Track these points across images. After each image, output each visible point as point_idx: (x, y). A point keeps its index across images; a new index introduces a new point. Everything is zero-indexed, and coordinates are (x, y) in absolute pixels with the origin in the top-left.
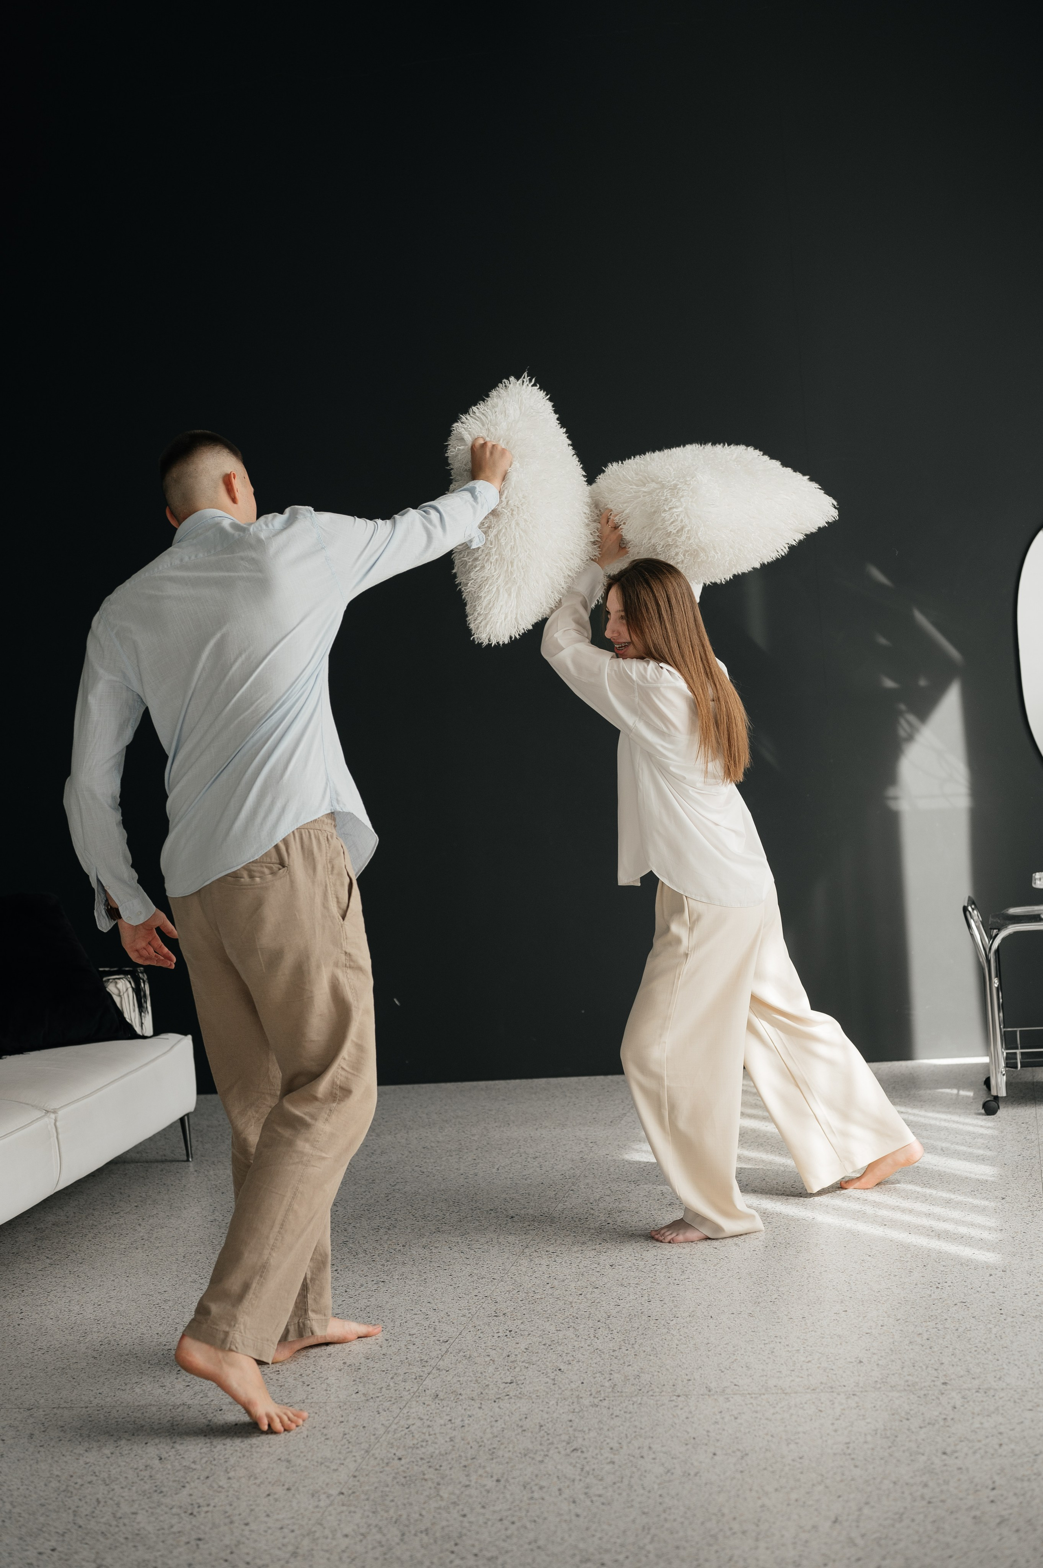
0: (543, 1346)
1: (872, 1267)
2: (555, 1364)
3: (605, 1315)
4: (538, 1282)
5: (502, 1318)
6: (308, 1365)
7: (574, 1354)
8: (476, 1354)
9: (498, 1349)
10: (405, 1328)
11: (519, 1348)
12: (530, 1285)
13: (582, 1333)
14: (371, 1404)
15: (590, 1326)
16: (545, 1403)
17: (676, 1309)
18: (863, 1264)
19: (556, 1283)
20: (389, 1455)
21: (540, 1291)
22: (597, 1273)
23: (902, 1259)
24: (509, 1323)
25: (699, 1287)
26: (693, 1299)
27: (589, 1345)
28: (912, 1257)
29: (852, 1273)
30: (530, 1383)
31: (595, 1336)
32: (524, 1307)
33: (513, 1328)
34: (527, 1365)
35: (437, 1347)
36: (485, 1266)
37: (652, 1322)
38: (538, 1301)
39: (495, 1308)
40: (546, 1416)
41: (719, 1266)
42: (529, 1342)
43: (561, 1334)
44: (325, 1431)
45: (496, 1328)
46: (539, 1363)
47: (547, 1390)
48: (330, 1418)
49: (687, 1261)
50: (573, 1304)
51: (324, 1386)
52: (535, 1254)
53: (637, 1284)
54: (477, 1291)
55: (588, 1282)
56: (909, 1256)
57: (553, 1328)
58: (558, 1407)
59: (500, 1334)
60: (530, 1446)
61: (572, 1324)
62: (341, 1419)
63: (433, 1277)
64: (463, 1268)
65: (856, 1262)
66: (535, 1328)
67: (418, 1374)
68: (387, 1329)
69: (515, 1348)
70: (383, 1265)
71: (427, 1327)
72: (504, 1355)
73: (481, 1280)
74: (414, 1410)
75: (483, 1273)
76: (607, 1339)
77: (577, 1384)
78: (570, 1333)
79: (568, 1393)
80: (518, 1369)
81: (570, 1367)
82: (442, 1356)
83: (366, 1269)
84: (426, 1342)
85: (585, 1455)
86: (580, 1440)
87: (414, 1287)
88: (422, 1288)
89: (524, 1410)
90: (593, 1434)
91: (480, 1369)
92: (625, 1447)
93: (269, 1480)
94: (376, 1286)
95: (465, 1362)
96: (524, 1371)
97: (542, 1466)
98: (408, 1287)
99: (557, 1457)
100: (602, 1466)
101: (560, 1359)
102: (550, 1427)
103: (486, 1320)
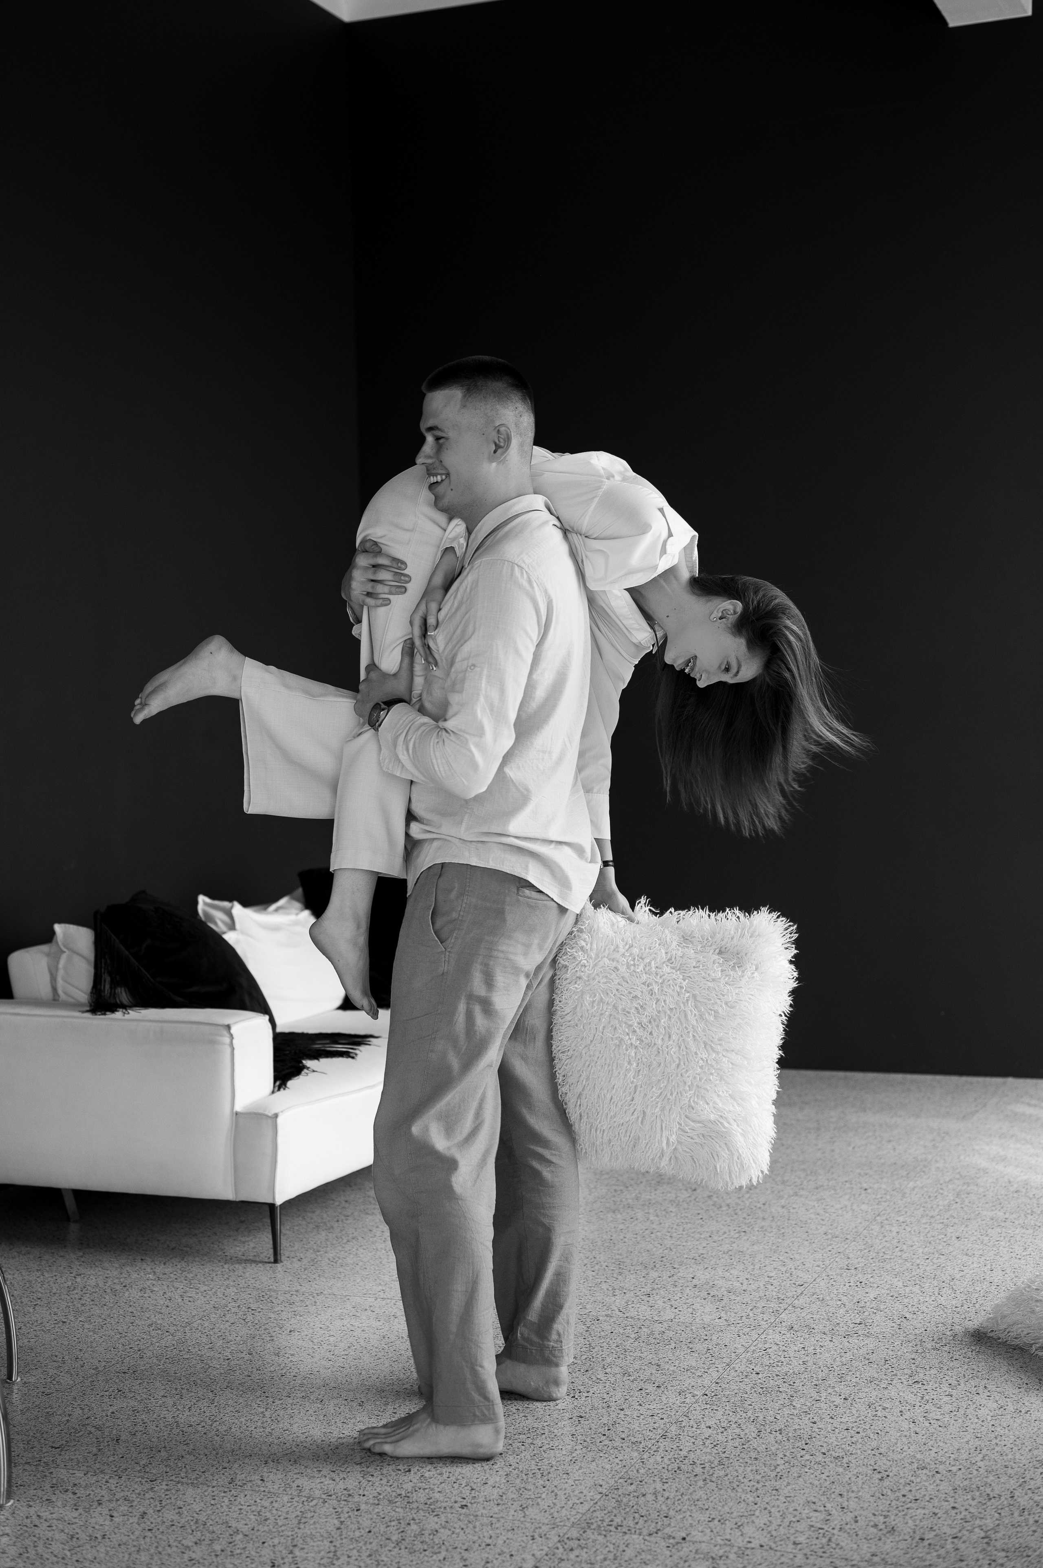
0: (890, 1298)
2: (901, 1313)
5: (853, 1271)
6: (676, 1292)
8: (828, 1298)
11: (868, 1296)
12: (880, 1247)
14: (732, 1328)
15: (935, 1285)
16: (890, 1343)
20: (748, 1370)
21: (890, 1252)
24: (860, 1275)
30: (877, 1325)
33: (863, 1280)
34: (875, 1311)
35: (793, 1289)
38: (887, 1261)
39: (847, 1263)
40: (892, 1353)
43: (908, 1290)
44: (691, 1345)
46: (886, 1310)
47: (893, 1332)
48: (695, 1336)
50: (920, 1266)
51: (690, 1310)
52: (886, 1222)
58: (903, 1347)
60: (876, 1375)
61: (918, 1282)
62: (705, 1338)
69: (864, 1297)
72: (854, 1301)
74: (769, 1337)
77: (921, 1331)
79: (912, 1337)
80: (866, 1314)
81: (915, 1316)
82: (798, 1296)
83: (728, 1220)
84: (783, 1284)
85: (925, 1387)
86: (921, 1375)
87: (772, 1238)
88: (780, 1240)
89: (871, 1346)
90: (934, 1371)
91: (832, 1310)
92: (962, 1384)
93: (641, 1378)
94: (737, 1235)
95: (818, 1303)
96: (873, 1316)
97: (886, 1392)
98: (767, 1238)
99: (899, 1386)
100: (941, 1397)
101: (906, 1309)
102: (895, 1362)
103: (838, 1271)
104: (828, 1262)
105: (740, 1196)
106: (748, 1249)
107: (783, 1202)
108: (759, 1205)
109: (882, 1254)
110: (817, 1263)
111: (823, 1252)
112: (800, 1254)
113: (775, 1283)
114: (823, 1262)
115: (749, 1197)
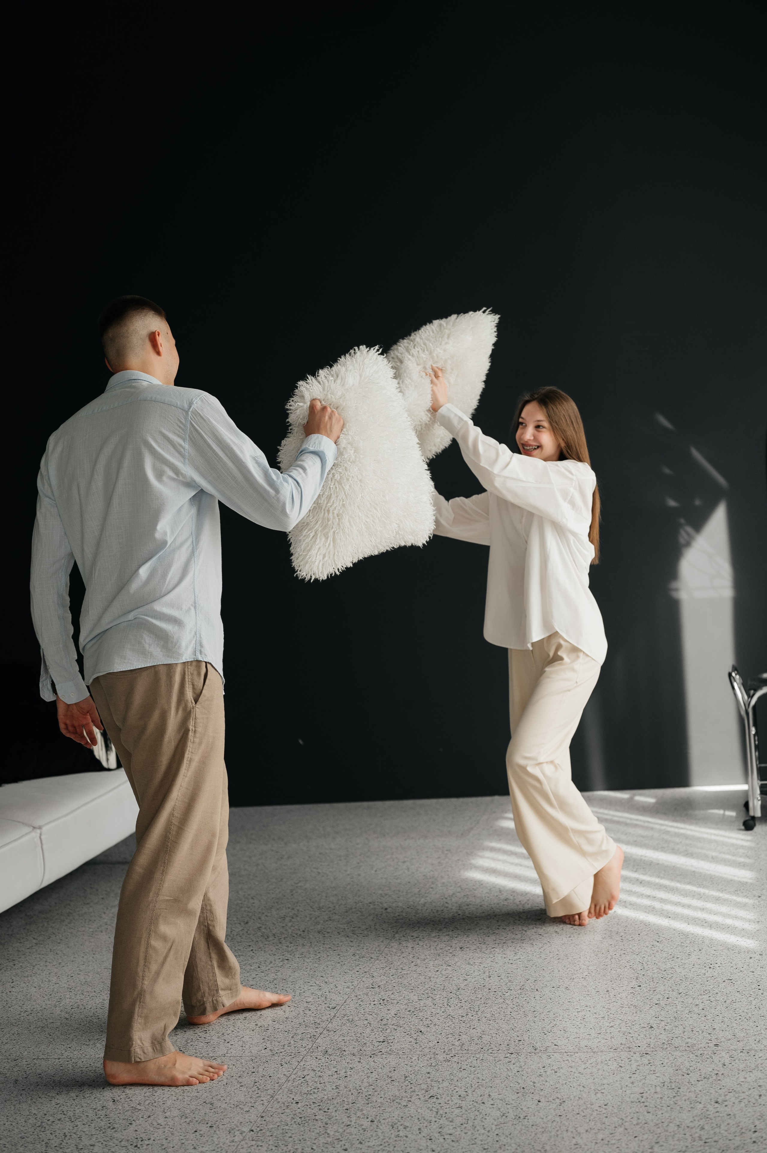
0: (408, 1013)
1: (659, 951)
2: (417, 1027)
3: (455, 988)
4: (405, 961)
5: (377, 989)
6: (229, 1026)
7: (432, 1018)
8: (357, 1018)
9: (374, 1014)
11: (390, 1013)
13: (438, 1002)
14: (276, 1058)
15: (445, 996)
16: (409, 1058)
17: (510, 984)
18: (653, 949)
19: (419, 961)
20: (289, 1100)
22: (450, 954)
23: (683, 944)
24: (382, 993)
25: (527, 966)
26: (523, 975)
27: (443, 1012)
28: (690, 943)
29: (644, 955)
30: (398, 1042)
31: (448, 1005)
32: (394, 981)
33: (385, 997)
34: (396, 1028)
35: (328, 1013)
36: (365, 948)
37: (492, 994)
38: (405, 976)
39: (372, 981)
40: (410, 1069)
41: (543, 949)
42: (398, 1009)
43: (422, 1003)
44: (240, 1080)
45: (372, 997)
46: (405, 1026)
47: (411, 1048)
48: (244, 1069)
51: (241, 1043)
53: (480, 963)
54: (358, 967)
55: (443, 961)
56: (688, 942)
57: (416, 998)
58: (419, 1062)
59: (375, 1003)
60: (397, 1093)
61: (430, 995)
62: (253, 1070)
63: (325, 956)
64: (348, 949)
65: (647, 947)
66: (402, 997)
67: (312, 1035)
69: (387, 1014)
70: (288, 946)
71: (320, 996)
72: (379, 1019)
73: (362, 959)
74: (308, 1063)
75: (363, 953)
76: (457, 1007)
77: (434, 1043)
78: (429, 1002)
79: (427, 1050)
80: (389, 1031)
81: (428, 1029)
82: (331, 1019)
83: (274, 949)
84: (319, 1008)
85: (439, 1101)
86: (436, 1089)
87: (310, 964)
88: (317, 965)
89: (393, 1063)
90: (446, 1084)
91: (360, 1030)
92: (470, 1095)
93: (197, 1119)
94: (282, 963)
95: (348, 1025)
96: (394, 1032)
97: (406, 1110)
98: (306, 964)
99: (417, 1102)
100: (453, 1110)
101: (421, 1023)
102: (413, 1078)
103: (365, 991)
104: (356, 982)
105: (284, 925)
106: (290, 976)
107: (319, 927)
108: (299, 933)
109: (400, 971)
110: (347, 984)
111: (351, 973)
112: (333, 976)
113: (313, 1008)
114: (352, 982)
115: (292, 926)
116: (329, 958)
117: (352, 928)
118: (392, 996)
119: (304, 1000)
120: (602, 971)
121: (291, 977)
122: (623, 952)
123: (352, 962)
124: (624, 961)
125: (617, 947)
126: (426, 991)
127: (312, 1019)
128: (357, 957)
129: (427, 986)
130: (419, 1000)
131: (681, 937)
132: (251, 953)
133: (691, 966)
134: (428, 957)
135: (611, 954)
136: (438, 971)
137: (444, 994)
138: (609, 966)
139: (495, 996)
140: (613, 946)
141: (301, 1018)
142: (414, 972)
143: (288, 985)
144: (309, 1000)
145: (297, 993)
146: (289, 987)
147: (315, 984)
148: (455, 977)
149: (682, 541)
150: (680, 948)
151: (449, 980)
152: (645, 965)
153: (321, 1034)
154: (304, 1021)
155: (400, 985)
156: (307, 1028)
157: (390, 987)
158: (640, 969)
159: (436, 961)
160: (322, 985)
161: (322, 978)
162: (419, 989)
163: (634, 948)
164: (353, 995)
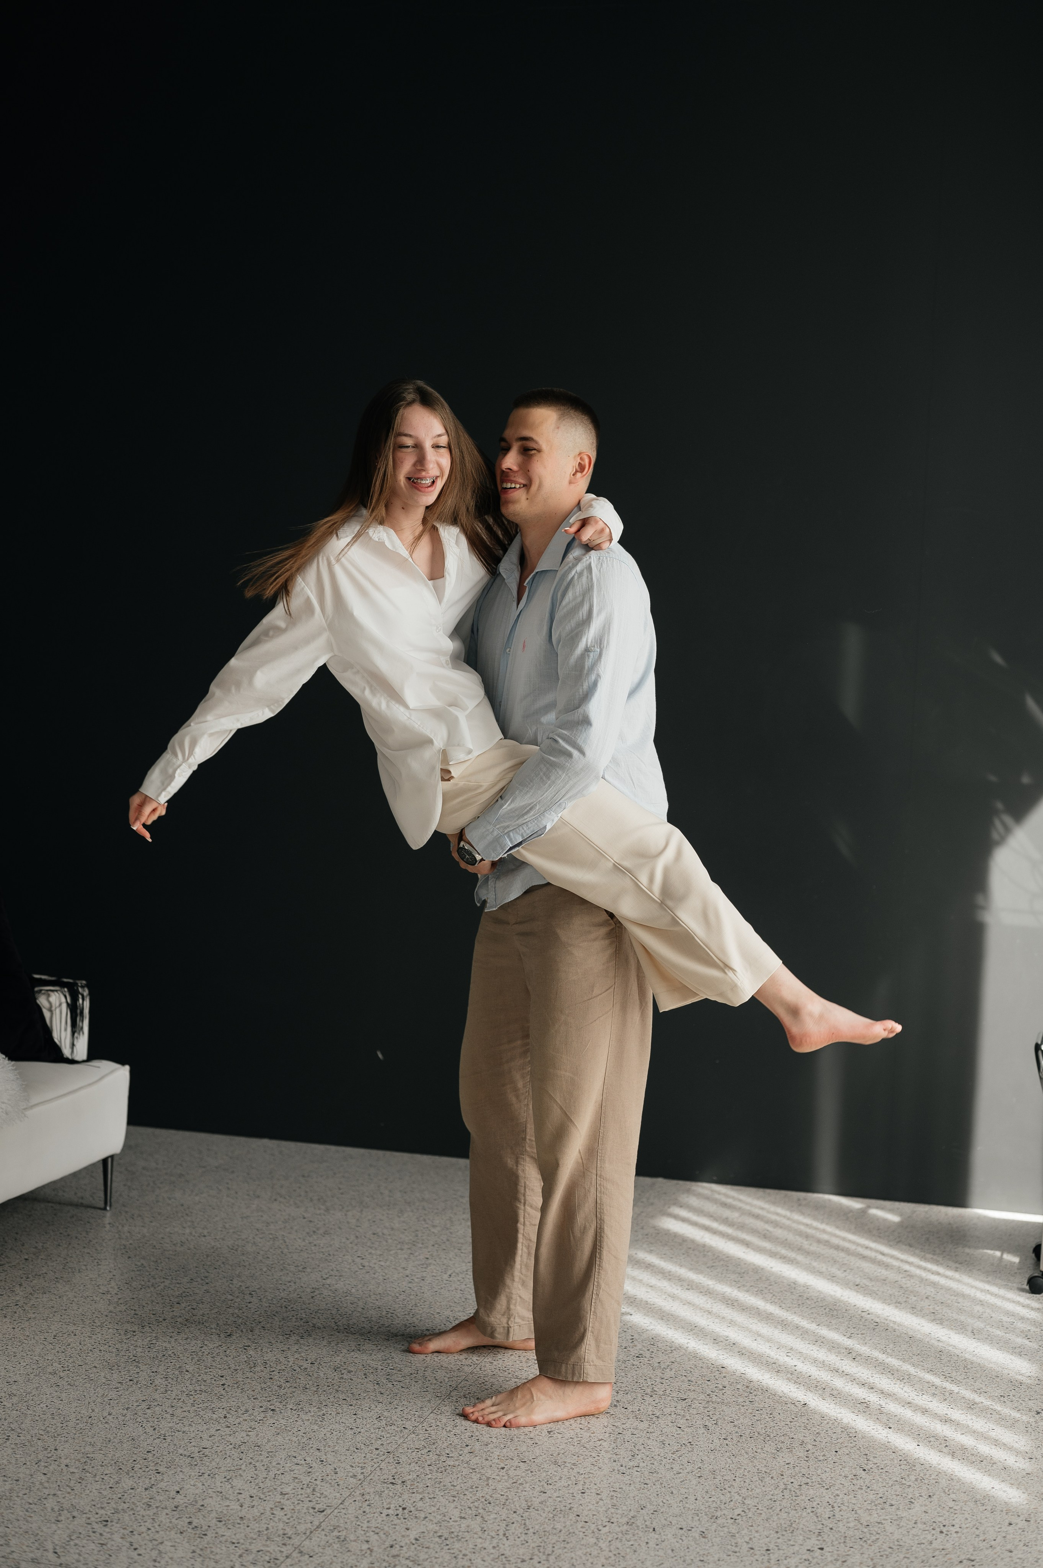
0: (437, 1539)
1: (864, 1488)
3: (524, 1505)
4: (456, 1441)
7: (473, 1556)
9: (381, 1534)
10: (278, 1483)
11: (408, 1536)
13: (490, 1526)
15: (503, 1517)
17: (613, 1510)
18: (855, 1482)
19: (477, 1446)
22: (529, 1441)
23: (904, 1481)
25: (647, 1482)
26: (637, 1498)
27: (494, 1547)
28: (916, 1480)
29: (838, 1492)
31: (504, 1534)
32: (430, 1476)
33: (408, 1505)
35: (309, 1518)
36: (400, 1408)
37: (580, 1525)
41: (679, 1454)
42: (423, 1529)
45: (388, 1501)
49: (641, 1441)
53: (574, 1464)
54: (379, 1442)
55: (516, 1452)
56: (913, 1478)
57: (456, 1513)
59: (390, 1512)
61: (481, 1511)
63: (334, 1414)
64: (373, 1407)
65: (846, 1477)
66: (433, 1509)
67: (273, 1556)
68: (257, 1481)
69: (403, 1536)
70: (280, 1387)
71: (305, 1486)
72: (387, 1544)
73: (389, 1428)
75: (395, 1418)
76: (518, 1542)
78: (475, 1524)
82: (311, 1532)
116: (338, 1418)
117: (388, 1370)
118: (420, 1504)
119: (279, 1489)
120: (765, 1510)
121: (270, 1444)
122: (805, 1480)
123: (373, 1431)
124: (803, 1497)
125: (797, 1469)
126: (476, 1504)
127: (281, 1525)
128: (383, 1423)
129: (479, 1494)
130: (461, 1518)
131: (903, 1467)
132: (221, 1388)
133: (911, 1524)
134: (494, 1440)
135: (785, 1480)
136: (503, 1468)
137: (504, 1513)
138: (778, 1503)
139: (584, 1530)
140: (791, 1466)
141: (264, 1521)
142: (466, 1465)
143: (262, 1458)
144: (287, 1489)
145: (271, 1473)
146: (262, 1461)
147: (303, 1462)
148: (528, 1485)
149: (995, 836)
150: (897, 1487)
151: (518, 1488)
152: (837, 1509)
153: (287, 1557)
154: (267, 1529)
155: (437, 1485)
156: (268, 1542)
157: (421, 1485)
158: (827, 1516)
159: (505, 1450)
160: (314, 1465)
161: (317, 1453)
162: (466, 1497)
163: (824, 1476)
164: (358, 1492)
